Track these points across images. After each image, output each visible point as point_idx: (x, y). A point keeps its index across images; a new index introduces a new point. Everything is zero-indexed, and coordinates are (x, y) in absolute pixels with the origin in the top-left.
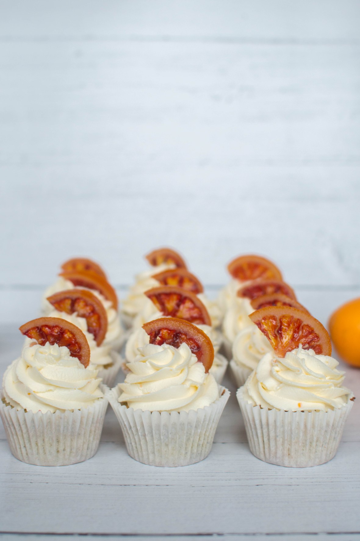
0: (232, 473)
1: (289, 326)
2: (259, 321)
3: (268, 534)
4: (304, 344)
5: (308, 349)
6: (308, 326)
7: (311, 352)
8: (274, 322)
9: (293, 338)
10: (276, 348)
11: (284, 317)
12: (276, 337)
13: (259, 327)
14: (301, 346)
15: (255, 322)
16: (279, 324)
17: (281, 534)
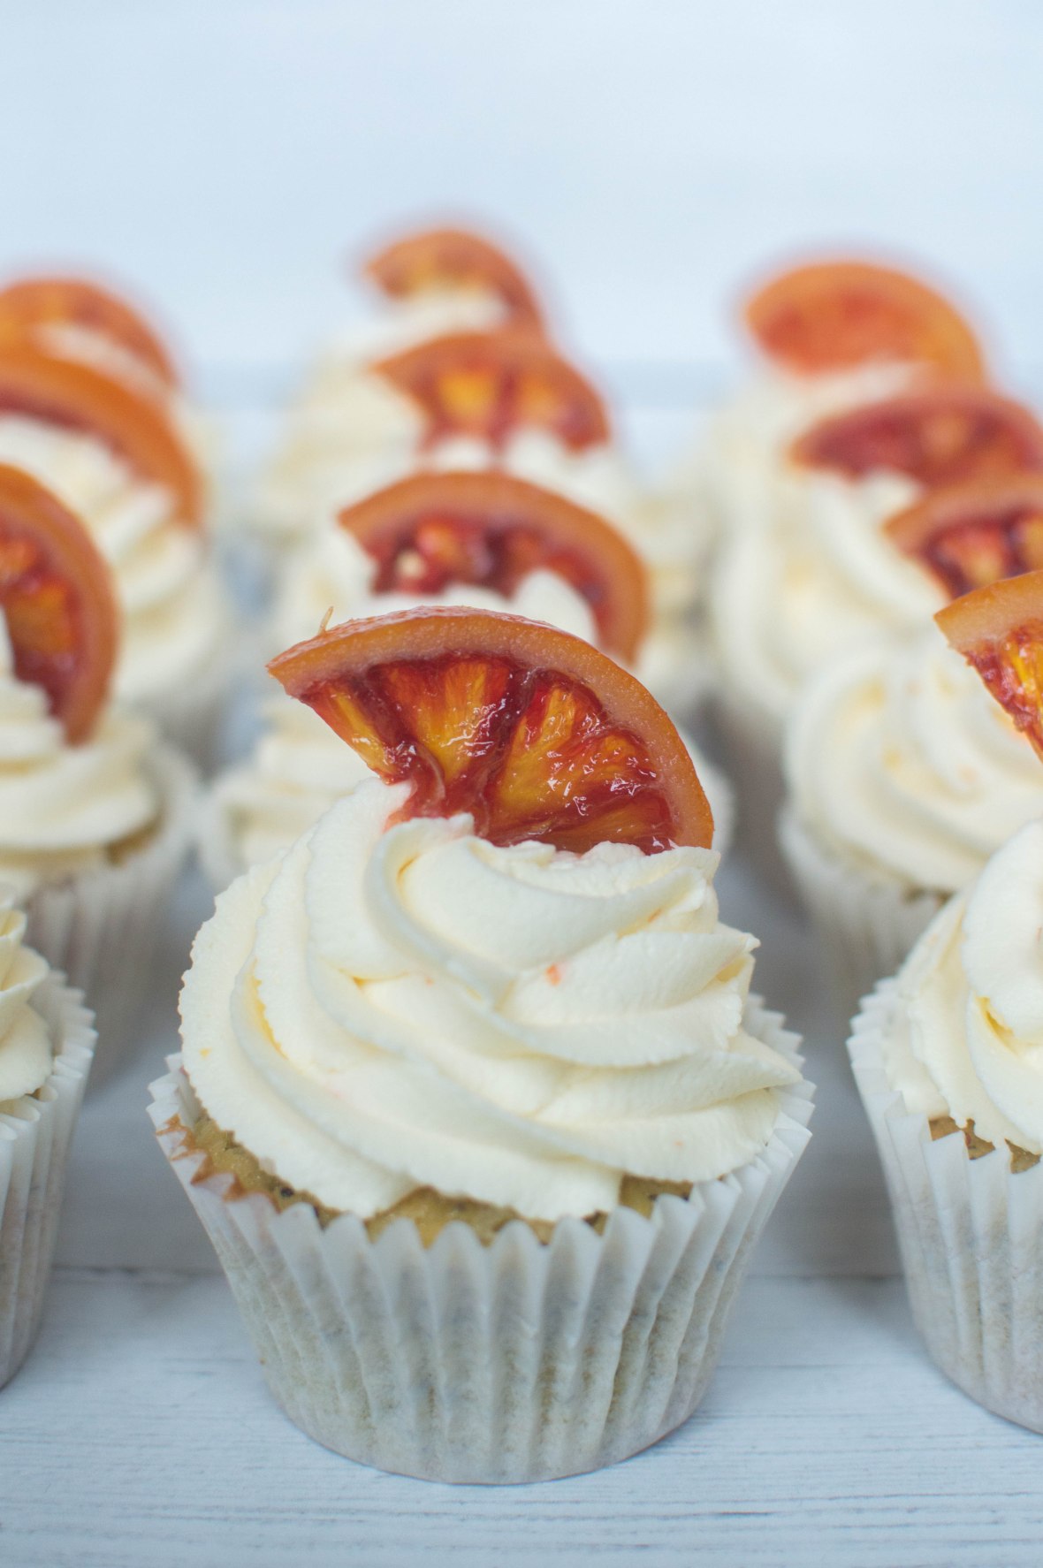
0: (752, 1519)
2: (989, 648)
13: (988, 682)
15: (967, 654)
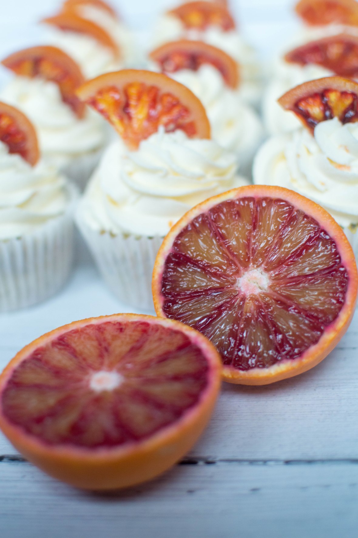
1: (139, 98)
3: (288, 462)
4: (166, 125)
5: (173, 131)
6: (169, 95)
7: (179, 135)
8: (117, 96)
9: (149, 118)
10: (125, 137)
11: (130, 85)
12: (121, 119)
14: (161, 129)
16: (123, 99)
17: (310, 462)
